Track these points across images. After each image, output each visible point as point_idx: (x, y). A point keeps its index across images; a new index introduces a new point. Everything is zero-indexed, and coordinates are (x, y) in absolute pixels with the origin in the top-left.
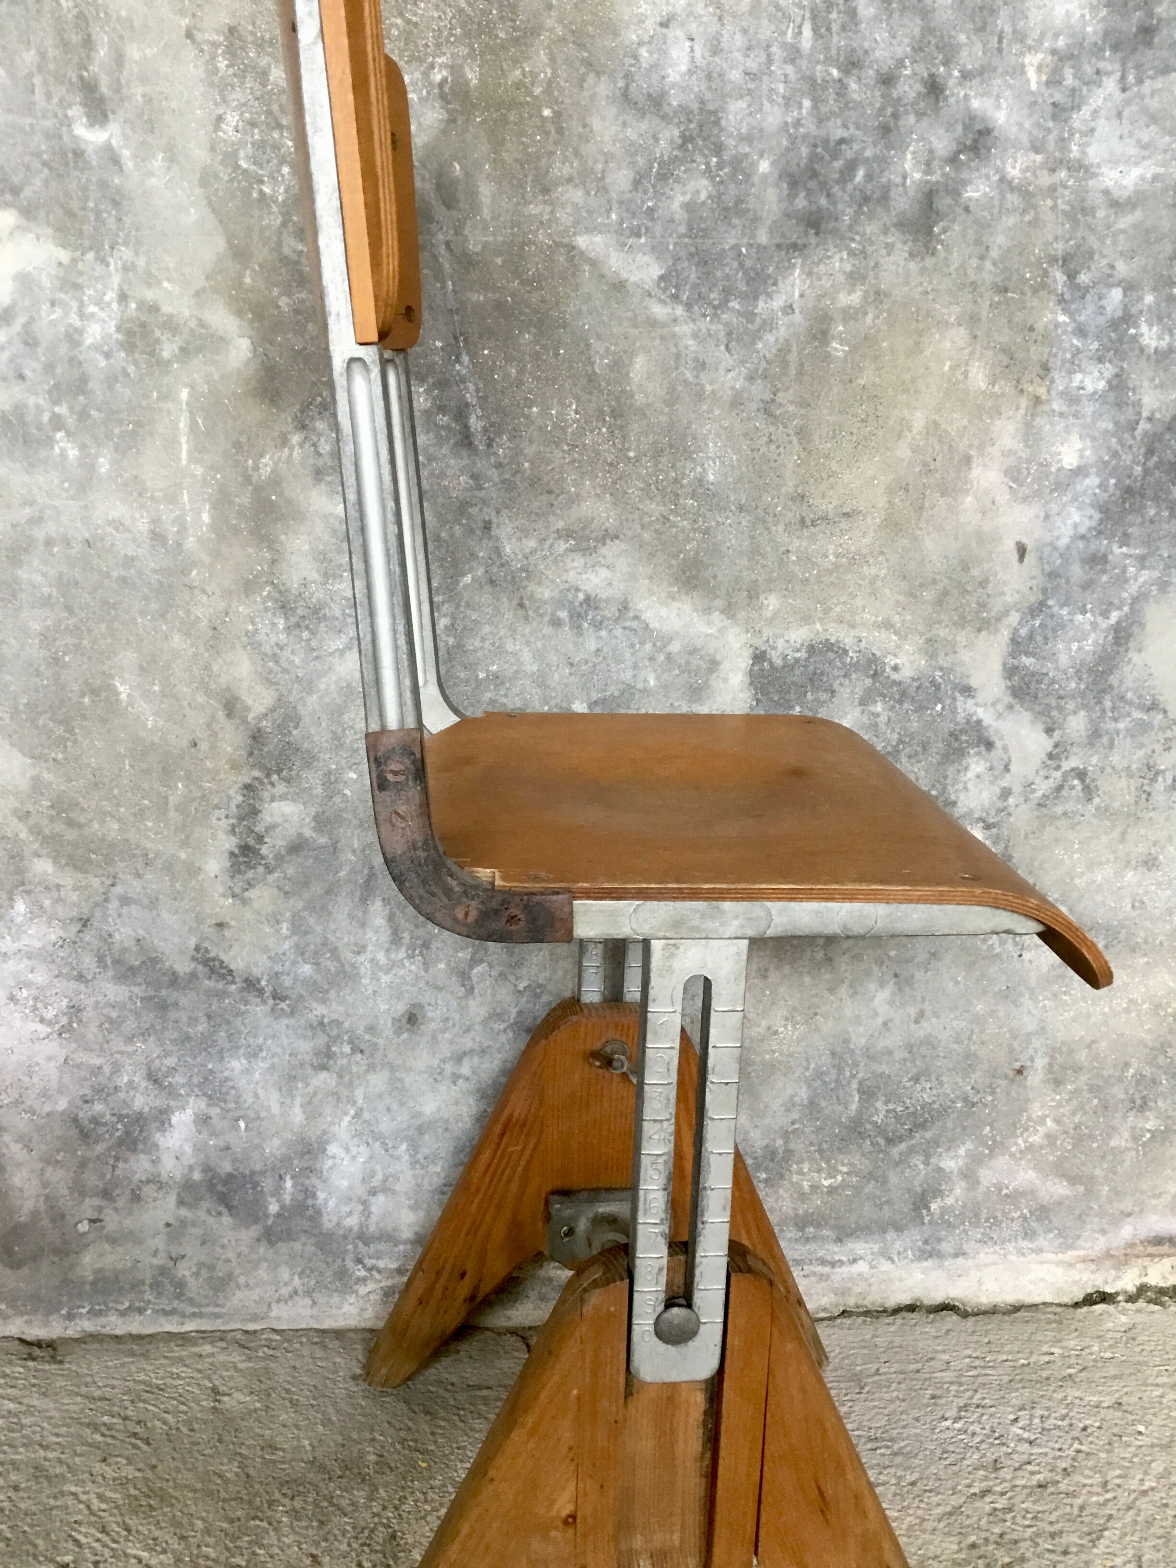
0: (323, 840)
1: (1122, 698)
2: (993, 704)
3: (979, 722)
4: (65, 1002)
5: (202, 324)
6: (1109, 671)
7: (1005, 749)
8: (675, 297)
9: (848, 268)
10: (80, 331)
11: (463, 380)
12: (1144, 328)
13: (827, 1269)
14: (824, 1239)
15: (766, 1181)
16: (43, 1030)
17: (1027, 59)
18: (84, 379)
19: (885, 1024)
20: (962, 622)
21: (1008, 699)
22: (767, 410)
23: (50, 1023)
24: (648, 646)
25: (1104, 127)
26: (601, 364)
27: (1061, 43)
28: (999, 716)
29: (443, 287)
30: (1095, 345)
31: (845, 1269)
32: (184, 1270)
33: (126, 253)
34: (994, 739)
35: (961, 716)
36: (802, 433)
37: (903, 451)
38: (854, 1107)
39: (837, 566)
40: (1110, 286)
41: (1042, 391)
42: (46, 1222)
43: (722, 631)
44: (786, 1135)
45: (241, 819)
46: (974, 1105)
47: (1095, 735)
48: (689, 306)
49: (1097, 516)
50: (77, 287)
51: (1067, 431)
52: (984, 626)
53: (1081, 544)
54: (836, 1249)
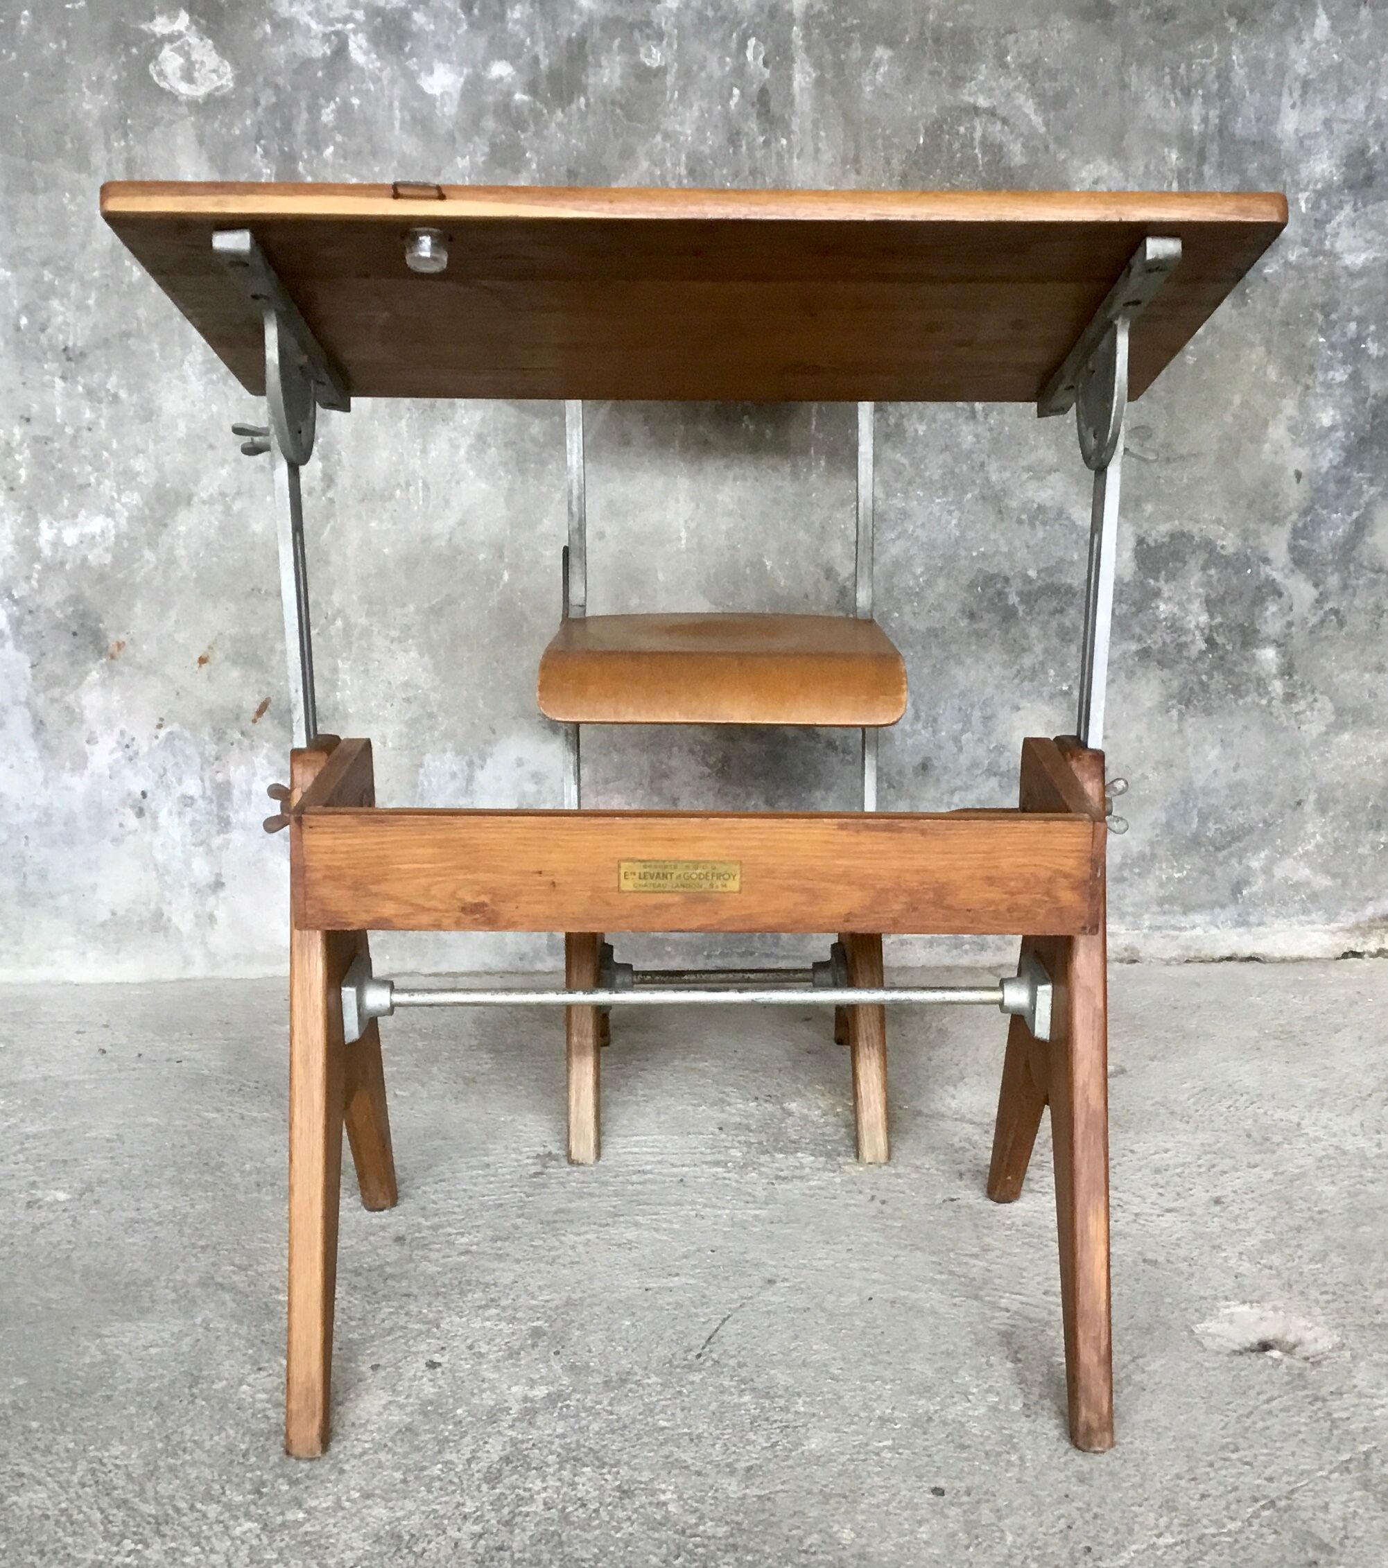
1: (1361, 565)
2: (1283, 569)
3: (1274, 580)
6: (1353, 548)
7: (1290, 597)
12: (1370, 344)
13: (1177, 933)
14: (1174, 913)
15: (1139, 874)
17: (1300, 195)
19: (1215, 772)
20: (1262, 519)
21: (1292, 566)
23: (711, 767)
24: (1074, 536)
25: (1345, 233)
27: (1319, 186)
28: (1286, 576)
30: (1341, 355)
31: (1187, 934)
34: (1283, 590)
35: (1263, 576)
37: (1228, 418)
38: (1195, 826)
39: (1188, 485)
40: (1349, 321)
41: (1310, 382)
44: (1152, 844)
46: (1270, 825)
47: (1345, 587)
49: (1344, 454)
51: (1325, 404)
52: (1276, 521)
53: (1334, 471)
54: (1183, 919)
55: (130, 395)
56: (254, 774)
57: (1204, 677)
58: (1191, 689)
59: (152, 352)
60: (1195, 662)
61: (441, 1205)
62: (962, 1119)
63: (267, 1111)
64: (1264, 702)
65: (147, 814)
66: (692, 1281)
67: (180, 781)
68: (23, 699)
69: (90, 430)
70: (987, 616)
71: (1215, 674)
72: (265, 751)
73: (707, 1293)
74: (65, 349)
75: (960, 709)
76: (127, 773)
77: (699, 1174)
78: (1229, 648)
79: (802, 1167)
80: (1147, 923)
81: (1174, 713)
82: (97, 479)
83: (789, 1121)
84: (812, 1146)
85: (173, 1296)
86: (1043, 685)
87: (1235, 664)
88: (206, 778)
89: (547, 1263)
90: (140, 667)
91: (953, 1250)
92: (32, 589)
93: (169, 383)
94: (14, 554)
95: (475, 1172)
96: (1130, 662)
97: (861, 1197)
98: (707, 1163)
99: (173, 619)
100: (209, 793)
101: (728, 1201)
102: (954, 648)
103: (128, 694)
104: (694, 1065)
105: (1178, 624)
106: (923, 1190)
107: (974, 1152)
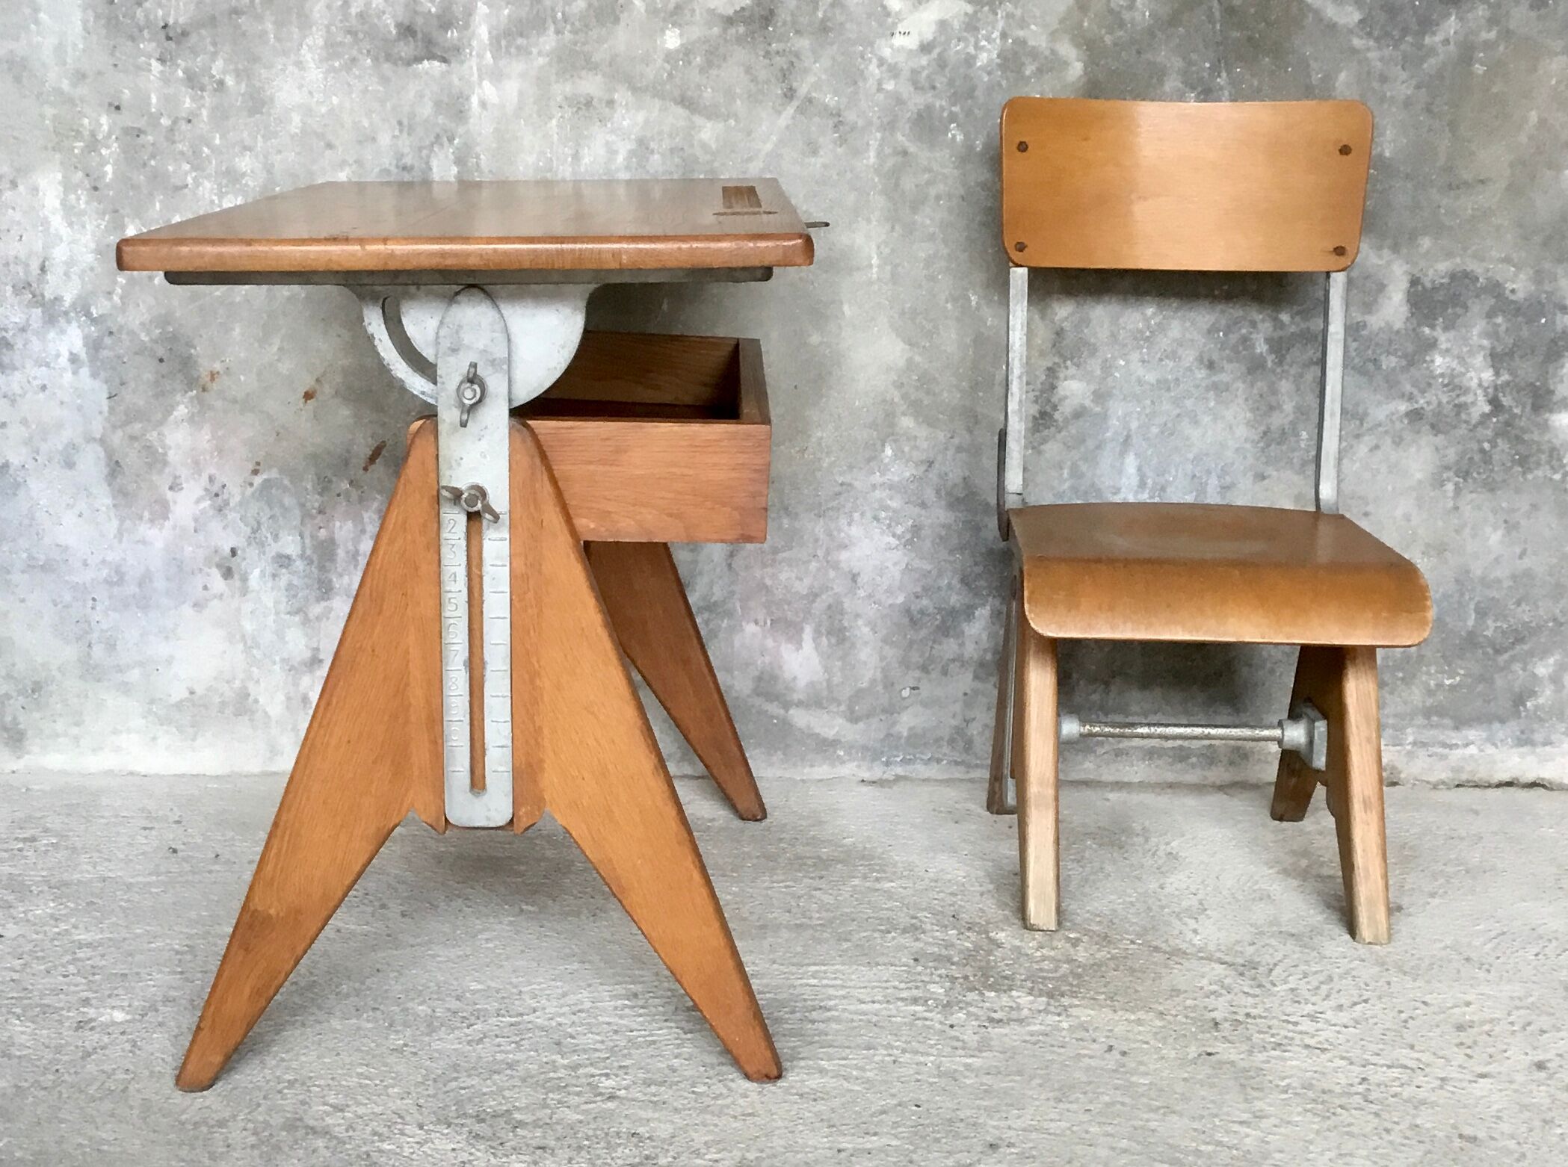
0: (1098, 409)
4: (910, 522)
5: (1053, 52)
8: (1369, 34)
9: (1488, 14)
10: (975, 57)
11: (1221, 88)
13: (1447, 751)
14: (1444, 727)
15: (1403, 679)
16: (894, 542)
18: (973, 89)
19: (1497, 558)
20: (1561, 258)
22: (1428, 110)
23: (899, 538)
26: (1316, 77)
29: (1214, 27)
31: (1459, 752)
32: (974, 730)
33: (1009, 6)
35: (1559, 327)
36: (1453, 126)
37: (1523, 138)
38: (1471, 623)
39: (1473, 217)
42: (880, 688)
43: (1389, 263)
45: (1042, 392)
46: (1561, 624)
48: (1377, 40)
50: (977, 29)
54: (1453, 734)
55: (238, 83)
56: (363, 531)
57: (1486, 446)
58: (1471, 459)
59: (265, 33)
60: (1475, 426)
61: (581, 1040)
62: (1210, 959)
63: (367, 924)
64: (1557, 477)
65: (236, 577)
66: (894, 1143)
67: (276, 538)
68: (98, 436)
69: (189, 121)
70: (1228, 367)
71: (1499, 441)
72: (375, 505)
73: (915, 1157)
74: (164, 27)
75: (1194, 476)
76: (215, 526)
77: (894, 1012)
78: (1517, 411)
79: (1019, 1008)
80: (1411, 739)
81: (1450, 487)
82: (195, 179)
83: (998, 953)
84: (1029, 984)
85: (252, 1140)
86: (1293, 450)
87: (1524, 431)
88: (307, 534)
89: (713, 1113)
90: (235, 401)
91: (1216, 1116)
92: (114, 307)
93: (283, 70)
94: (96, 264)
95: (619, 1003)
96: (1398, 425)
97: (1095, 1046)
98: (902, 999)
99: (275, 348)
100: (308, 552)
101: (932, 1046)
102: (1189, 403)
103: (220, 433)
104: (878, 886)
105: (1456, 381)
106: (1171, 1040)
107: (1229, 997)
